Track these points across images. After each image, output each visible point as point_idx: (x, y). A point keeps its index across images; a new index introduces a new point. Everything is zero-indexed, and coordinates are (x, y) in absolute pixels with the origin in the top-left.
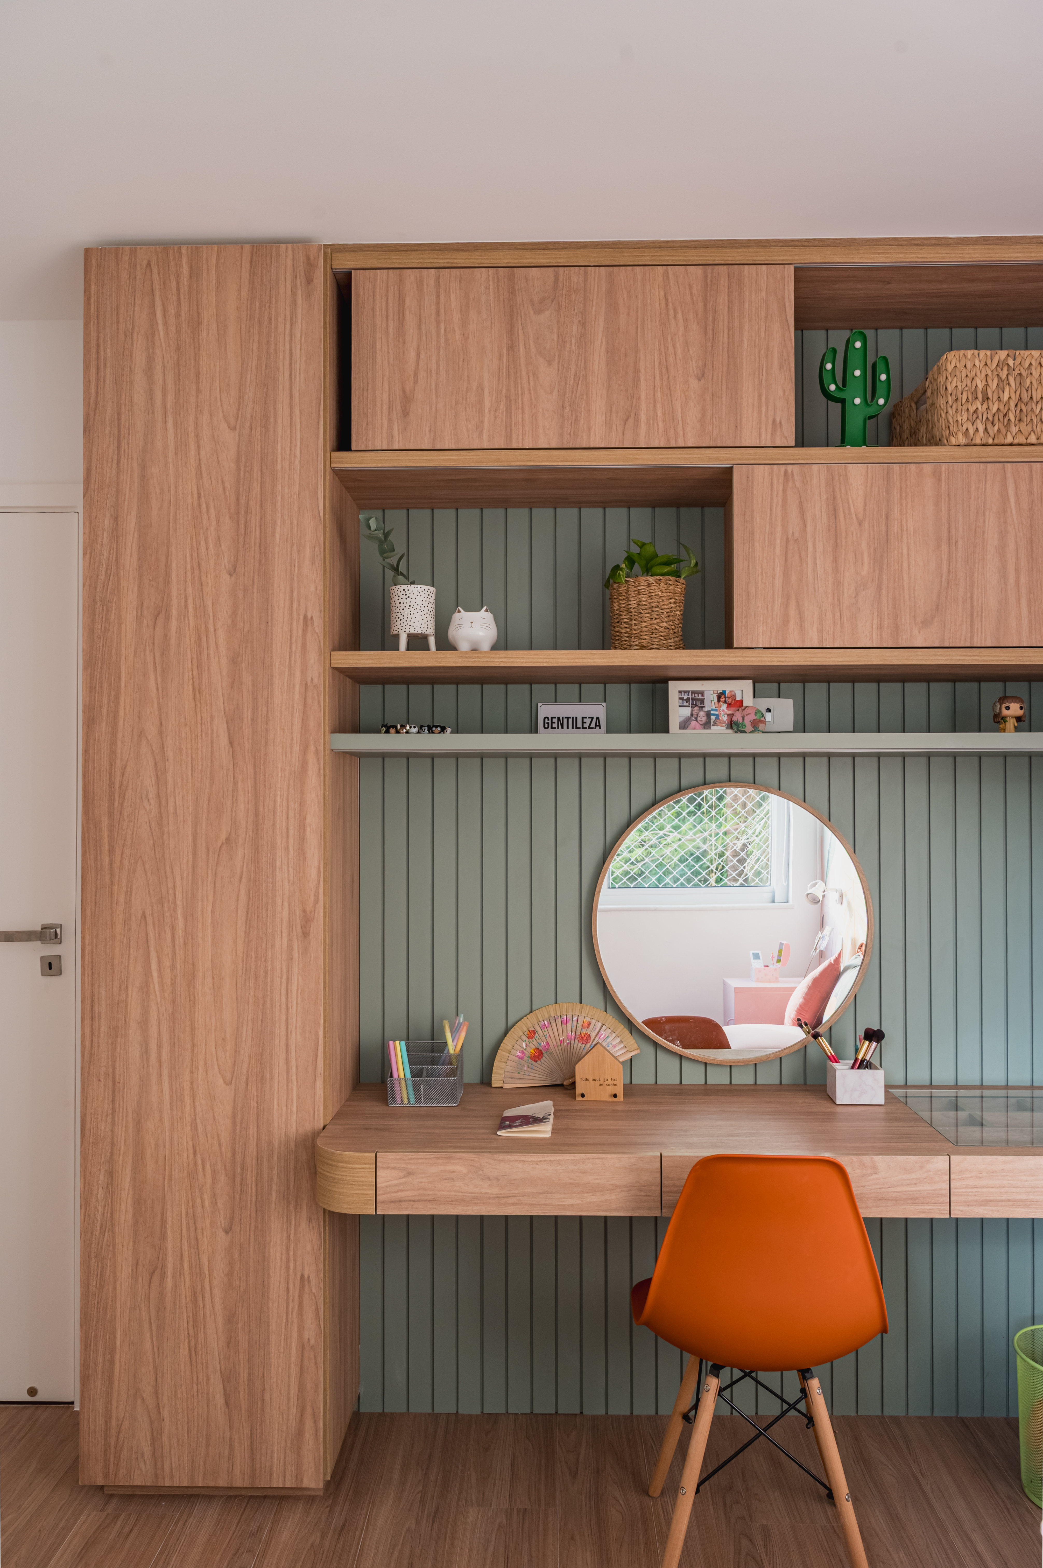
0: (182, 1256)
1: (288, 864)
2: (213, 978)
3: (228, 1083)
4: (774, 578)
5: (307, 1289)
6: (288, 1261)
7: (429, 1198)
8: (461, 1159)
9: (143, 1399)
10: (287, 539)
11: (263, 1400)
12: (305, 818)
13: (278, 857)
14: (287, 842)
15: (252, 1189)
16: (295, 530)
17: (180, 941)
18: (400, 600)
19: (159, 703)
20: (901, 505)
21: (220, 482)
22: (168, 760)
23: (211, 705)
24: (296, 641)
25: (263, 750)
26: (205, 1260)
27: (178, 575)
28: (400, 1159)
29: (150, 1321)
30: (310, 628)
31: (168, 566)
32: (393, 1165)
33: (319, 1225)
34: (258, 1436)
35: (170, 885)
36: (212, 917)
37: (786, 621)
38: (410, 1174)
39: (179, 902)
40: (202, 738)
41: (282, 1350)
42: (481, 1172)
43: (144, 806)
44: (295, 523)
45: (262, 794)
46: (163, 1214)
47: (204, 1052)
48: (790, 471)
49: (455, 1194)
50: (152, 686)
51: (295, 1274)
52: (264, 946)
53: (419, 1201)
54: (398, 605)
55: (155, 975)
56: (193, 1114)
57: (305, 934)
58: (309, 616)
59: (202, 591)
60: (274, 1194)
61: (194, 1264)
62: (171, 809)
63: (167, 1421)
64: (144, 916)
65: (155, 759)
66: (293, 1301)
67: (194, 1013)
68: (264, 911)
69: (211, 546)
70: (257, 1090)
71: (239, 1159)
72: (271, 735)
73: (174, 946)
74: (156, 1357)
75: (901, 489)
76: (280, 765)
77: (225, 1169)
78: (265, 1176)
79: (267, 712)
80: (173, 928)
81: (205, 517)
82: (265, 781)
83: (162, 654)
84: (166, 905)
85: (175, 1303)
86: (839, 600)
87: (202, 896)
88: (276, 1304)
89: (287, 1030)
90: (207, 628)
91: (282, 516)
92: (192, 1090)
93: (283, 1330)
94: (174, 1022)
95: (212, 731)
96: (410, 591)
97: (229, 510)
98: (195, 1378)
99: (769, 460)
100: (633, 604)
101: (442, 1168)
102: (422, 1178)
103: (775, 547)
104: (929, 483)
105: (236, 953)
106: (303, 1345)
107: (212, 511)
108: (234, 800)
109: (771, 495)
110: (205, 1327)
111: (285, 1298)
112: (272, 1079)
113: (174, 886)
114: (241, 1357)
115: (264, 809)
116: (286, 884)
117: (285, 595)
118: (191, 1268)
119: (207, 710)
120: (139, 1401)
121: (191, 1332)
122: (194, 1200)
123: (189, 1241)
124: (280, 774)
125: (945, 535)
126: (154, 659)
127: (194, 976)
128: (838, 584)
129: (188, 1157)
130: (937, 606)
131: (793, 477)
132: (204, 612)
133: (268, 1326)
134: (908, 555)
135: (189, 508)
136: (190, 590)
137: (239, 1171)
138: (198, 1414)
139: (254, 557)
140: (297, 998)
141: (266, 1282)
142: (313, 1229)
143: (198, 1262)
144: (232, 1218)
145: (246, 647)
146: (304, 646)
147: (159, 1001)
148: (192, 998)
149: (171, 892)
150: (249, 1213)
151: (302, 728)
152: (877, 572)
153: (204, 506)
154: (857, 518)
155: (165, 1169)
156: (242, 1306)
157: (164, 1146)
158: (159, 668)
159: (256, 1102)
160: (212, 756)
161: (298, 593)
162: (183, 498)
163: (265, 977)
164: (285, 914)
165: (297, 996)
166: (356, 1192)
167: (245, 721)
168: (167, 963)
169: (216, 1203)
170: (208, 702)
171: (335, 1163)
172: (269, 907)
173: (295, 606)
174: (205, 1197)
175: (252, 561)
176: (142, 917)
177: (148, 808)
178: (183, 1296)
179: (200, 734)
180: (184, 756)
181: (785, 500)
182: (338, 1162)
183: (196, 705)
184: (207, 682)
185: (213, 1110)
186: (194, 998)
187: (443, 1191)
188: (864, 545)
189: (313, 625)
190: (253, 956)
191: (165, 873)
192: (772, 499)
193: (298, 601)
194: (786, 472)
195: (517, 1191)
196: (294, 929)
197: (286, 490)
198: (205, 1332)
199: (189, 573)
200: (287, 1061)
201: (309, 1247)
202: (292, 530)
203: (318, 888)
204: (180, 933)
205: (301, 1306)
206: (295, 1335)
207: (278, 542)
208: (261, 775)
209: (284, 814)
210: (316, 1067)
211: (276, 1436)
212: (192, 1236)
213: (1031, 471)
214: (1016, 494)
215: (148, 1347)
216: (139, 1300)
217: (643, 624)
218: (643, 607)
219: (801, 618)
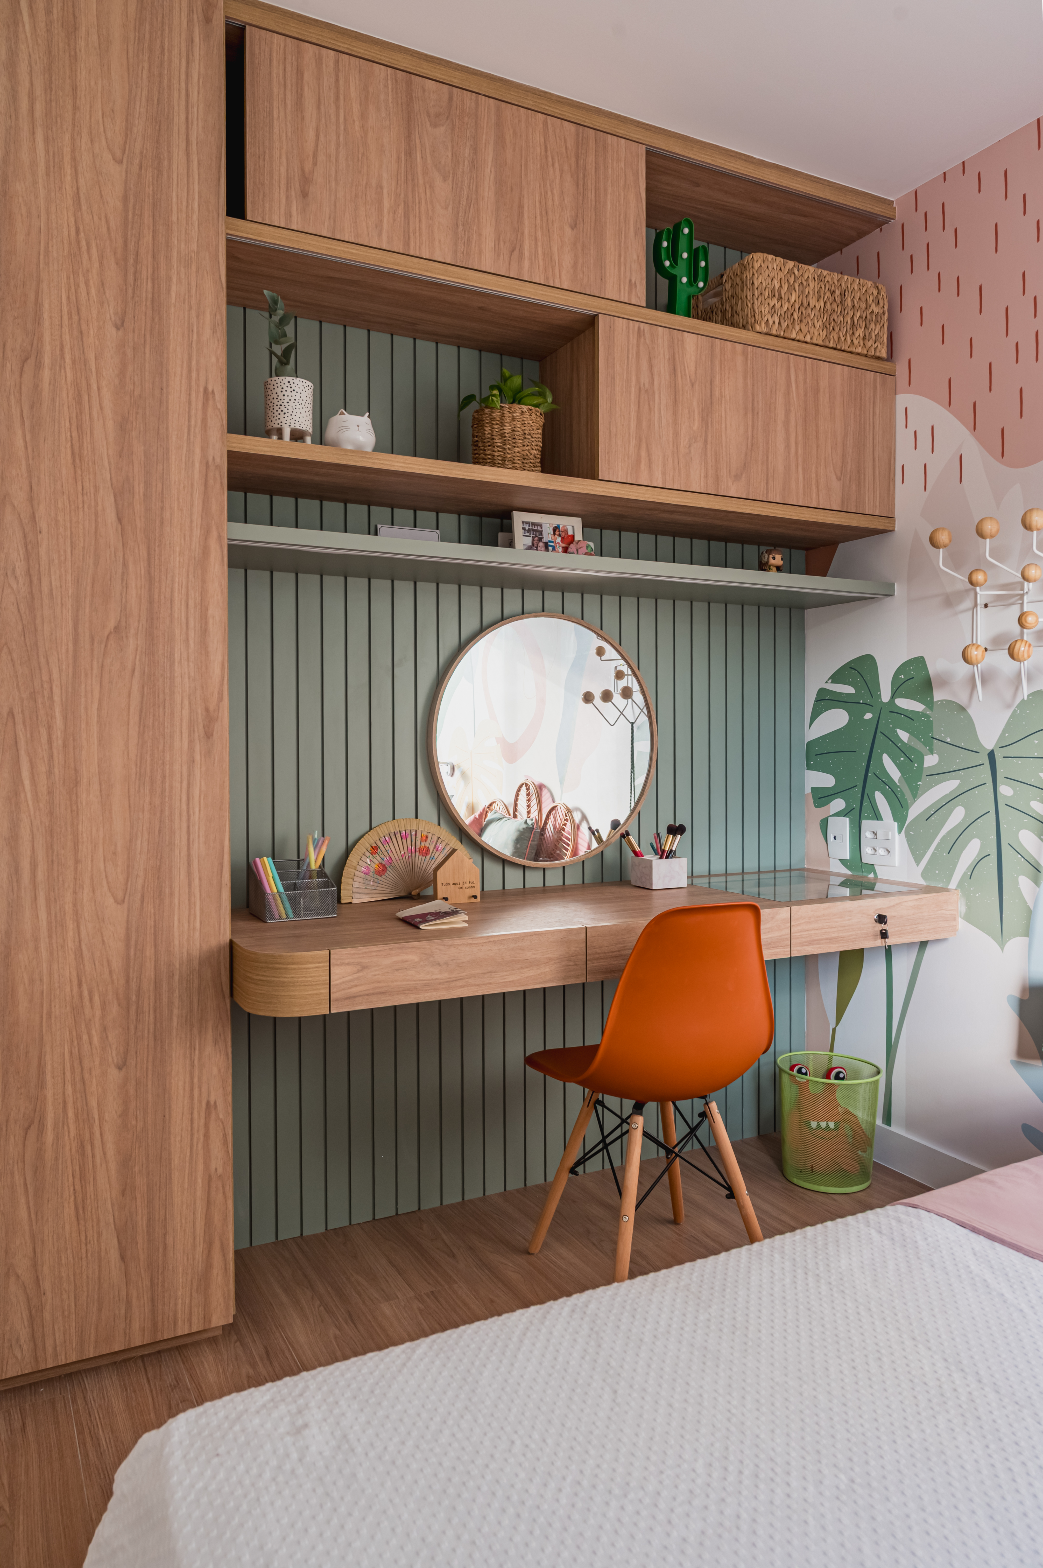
0: (65, 1102)
1: (188, 658)
2: (100, 784)
3: (120, 902)
4: (629, 421)
5: (213, 1116)
6: (192, 1090)
7: (383, 990)
8: (412, 948)
9: (18, 1276)
10: (184, 300)
11: (165, 1244)
12: (207, 609)
13: (176, 650)
14: (187, 634)
15: (149, 1016)
16: (193, 291)
17: (58, 743)
18: (284, 393)
19: (28, 465)
20: (721, 374)
21: (103, 219)
22: (40, 532)
23: (95, 474)
24: (196, 414)
25: (157, 531)
26: (93, 1103)
27: (51, 317)
28: (354, 954)
29: (25, 1184)
30: (211, 403)
31: (38, 304)
32: (347, 961)
33: (226, 1045)
34: (160, 1285)
35: (45, 678)
36: (99, 716)
37: (638, 461)
38: (364, 968)
39: (57, 698)
40: (83, 511)
41: (186, 1186)
42: (431, 959)
43: (9, 585)
44: (193, 284)
45: (157, 580)
46: (40, 1058)
47: (89, 869)
48: (642, 328)
49: (408, 983)
50: (20, 443)
51: (200, 1102)
52: (161, 748)
53: (373, 994)
55: (27, 783)
56: (77, 940)
57: (208, 735)
58: (210, 389)
59: (82, 341)
60: (175, 1019)
61: (80, 1111)
62: (45, 589)
63: (49, 1294)
64: (11, 713)
65: (24, 529)
66: (198, 1131)
67: (78, 825)
68: (161, 710)
69: (93, 291)
70: (154, 907)
71: (134, 985)
72: (167, 515)
73: (51, 748)
74: (34, 1224)
75: (721, 361)
76: (178, 549)
77: (118, 999)
78: (165, 1000)
79: (163, 488)
80: (50, 728)
81: (85, 256)
82: (160, 566)
83: (32, 407)
84: (40, 701)
85: (57, 1159)
86: (677, 448)
87: (86, 691)
88: (178, 1138)
89: (188, 839)
90: (89, 386)
91: (178, 273)
92: (76, 912)
93: (187, 1164)
94: (52, 837)
95: (96, 503)
96: (295, 384)
97: (115, 253)
98: (83, 1238)
99: (627, 315)
100: (507, 429)
101: (395, 959)
102: (376, 971)
103: (630, 394)
104: (740, 360)
105: (128, 755)
106: (210, 1176)
107: (94, 251)
108: (124, 584)
109: (628, 347)
110: (95, 1179)
111: (189, 1129)
112: (172, 894)
113: (50, 679)
114: (139, 1203)
115: (159, 596)
116: (186, 680)
117: (182, 362)
118: (76, 1115)
119: (89, 479)
120: (13, 1279)
121: (78, 1187)
122: (79, 1038)
123: (74, 1085)
124: (178, 559)
125: (750, 405)
126: (22, 411)
127: (77, 783)
128: (676, 434)
129: (72, 990)
130: (745, 464)
131: (644, 335)
132: (85, 365)
133: (170, 1164)
134: (726, 418)
135: (65, 242)
136: (66, 337)
137: (134, 998)
138: (88, 1277)
139: (146, 313)
140: (200, 804)
141: (167, 1116)
142: (220, 1051)
143: (85, 1107)
144: (126, 1052)
145: (137, 413)
146: (204, 421)
147: (32, 813)
148: (74, 808)
149: (46, 686)
150: (146, 1044)
151: (203, 511)
152: (704, 428)
153: (83, 243)
154: (691, 380)
155: (42, 1007)
156: (140, 1147)
157: (41, 980)
158: (27, 423)
159: (153, 920)
160: (96, 532)
161: (198, 362)
162: (57, 228)
163: (163, 782)
164: (186, 712)
165: (200, 802)
167: (137, 497)
168: (42, 768)
169: (107, 1037)
170: (91, 470)
172: (167, 705)
173: (194, 375)
174: (94, 1032)
175: (144, 317)
176: (8, 715)
177: (15, 586)
178: (67, 1148)
179: (81, 506)
180: (61, 530)
181: (638, 353)
182: (289, 964)
183: (75, 472)
184: (89, 446)
185: (102, 933)
186: (77, 807)
187: (396, 981)
188: (695, 404)
189: (214, 399)
190: (149, 759)
191: (39, 663)
192: (628, 350)
193: (198, 370)
194: (639, 328)
195: (464, 974)
196: (196, 730)
197: (183, 246)
198: (95, 1184)
199: (65, 317)
200: (189, 873)
201: (215, 1071)
202: (189, 292)
203: (222, 685)
204: (58, 733)
205: (207, 1136)
206: (201, 1167)
207: (173, 301)
208: (156, 558)
209: (183, 603)
210: (221, 877)
211: (181, 1280)
212: (78, 1078)
213: (805, 365)
214: (796, 381)
215: (23, 1213)
216: (11, 1162)
217: (517, 450)
218: (517, 433)
219: (649, 460)
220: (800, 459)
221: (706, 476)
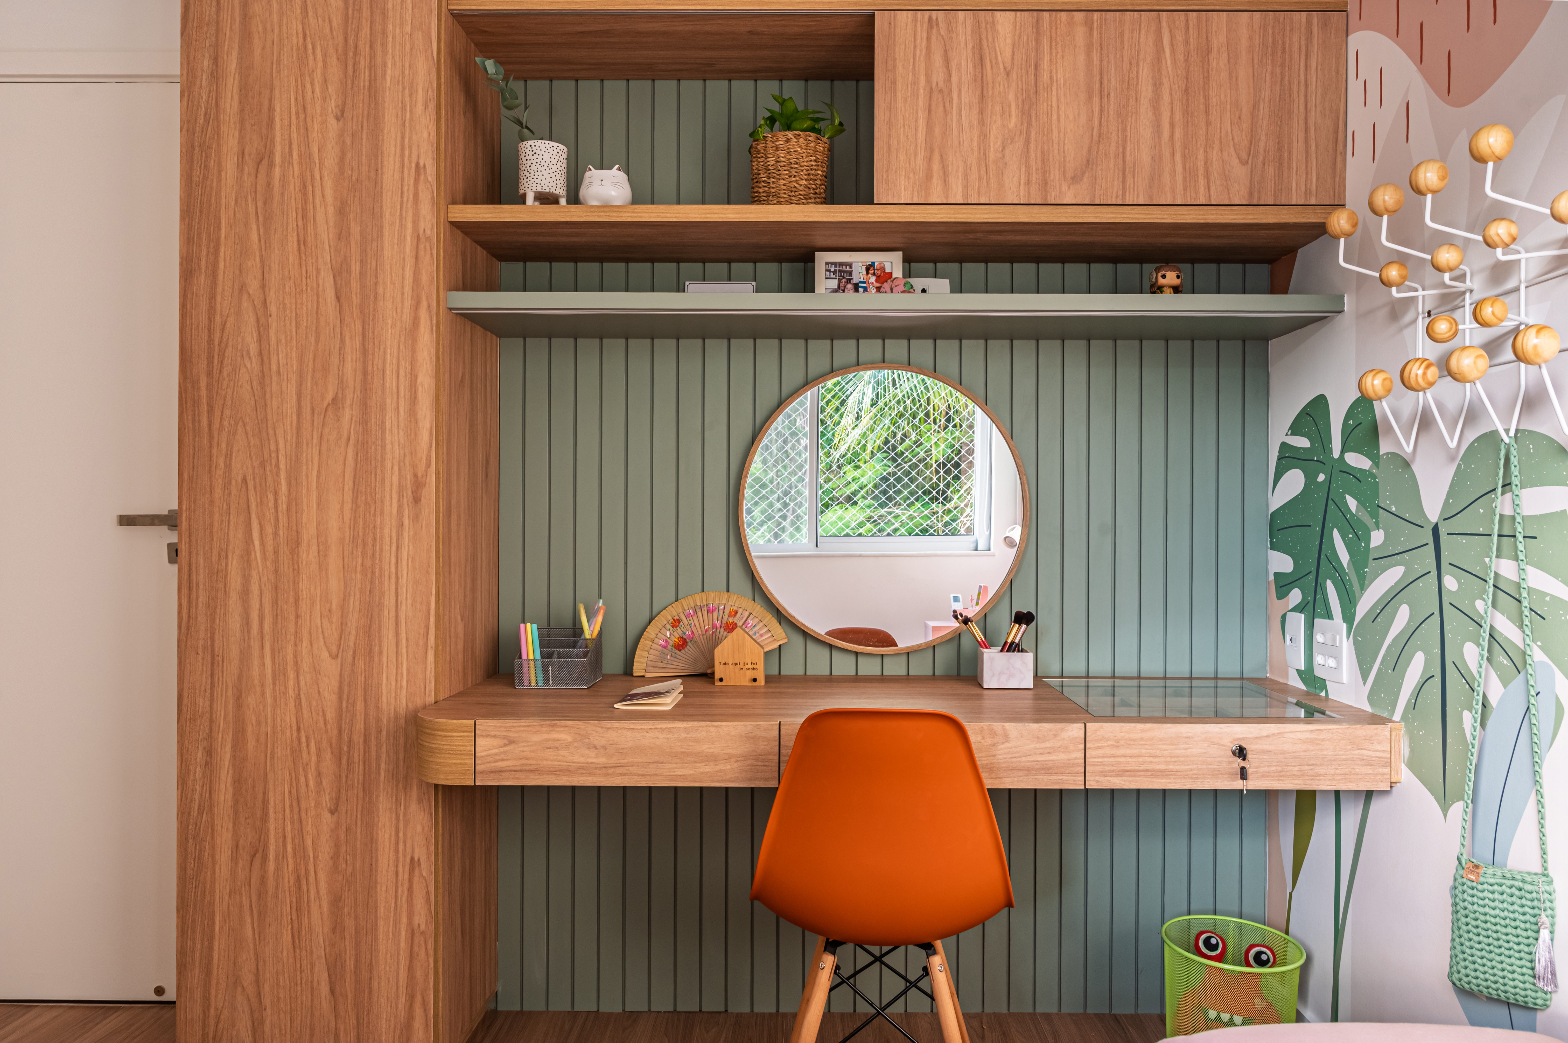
0: (285, 837)
1: (398, 426)
2: (318, 546)
3: (334, 657)
4: (916, 130)
5: (417, 873)
6: (397, 843)
7: (532, 768)
8: (566, 726)
9: (243, 987)
10: (398, 82)
11: (371, 988)
12: (416, 378)
13: (387, 418)
14: (398, 403)
15: (359, 768)
16: (407, 72)
17: (283, 507)
18: (527, 157)
19: (261, 256)
20: (1051, 54)
21: (327, 21)
22: (271, 316)
23: (317, 258)
24: (408, 190)
25: (371, 306)
26: (309, 842)
27: (281, 120)
28: (500, 727)
29: (251, 906)
30: (422, 177)
31: (271, 110)
32: (493, 733)
33: (430, 805)
34: (365, 1026)
35: (273, 448)
36: (318, 482)
37: (929, 176)
38: (511, 742)
39: (282, 466)
40: (307, 293)
41: (391, 936)
42: (587, 741)
43: (245, 365)
44: (407, 65)
45: (371, 352)
46: (264, 794)
47: (308, 624)
48: (934, 18)
49: (559, 763)
50: (254, 237)
51: (405, 857)
52: (372, 512)
53: (521, 771)
54: (525, 162)
55: (257, 543)
56: (297, 689)
57: (417, 500)
58: (422, 164)
59: (308, 137)
60: (382, 773)
61: (297, 847)
62: (274, 367)
63: (269, 1010)
64: (245, 480)
65: (257, 314)
66: (402, 885)
67: (298, 583)
68: (373, 476)
69: (317, 89)
70: (365, 664)
71: (345, 737)
72: (380, 290)
73: (277, 512)
74: (257, 943)
75: (1051, 37)
76: (390, 322)
77: (331, 747)
78: (373, 754)
79: (377, 265)
80: (276, 493)
81: (311, 57)
82: (374, 338)
83: (265, 203)
84: (268, 469)
85: (277, 888)
86: (985, 154)
87: (307, 460)
88: (384, 888)
89: (397, 600)
90: (312, 176)
91: (393, 57)
92: (296, 663)
93: (392, 915)
94: (277, 593)
95: (318, 285)
97: (337, 50)
98: (298, 965)
99: (913, 5)
100: (771, 161)
101: (545, 736)
102: (524, 746)
103: (918, 98)
104: (1080, 32)
105: (343, 519)
106: (413, 931)
107: (319, 51)
108: (341, 358)
109: (915, 42)
110: (309, 912)
111: (394, 881)
112: (381, 652)
113: (277, 448)
114: (347, 943)
115: (373, 367)
116: (397, 447)
117: (396, 142)
118: (294, 850)
119: (312, 263)
120: (239, 989)
121: (295, 917)
122: (298, 779)
123: (292, 822)
124: (390, 331)
125: (1097, 86)
126: (257, 208)
127: (298, 544)
128: (984, 137)
129: (291, 735)
130: (1088, 161)
131: (937, 24)
132: (310, 159)
133: (376, 911)
134: (1058, 107)
135: (294, 48)
136: (294, 135)
137: (345, 748)
138: (302, 1003)
139: (363, 101)
140: (408, 567)
141: (374, 865)
142: (424, 810)
143: (302, 845)
144: (338, 799)
145: (354, 196)
146: (416, 195)
147: (261, 570)
148: (296, 567)
149: (273, 455)
150: (356, 793)
151: (413, 282)
152: (1025, 125)
153: (310, 46)
154: (1005, 68)
155: (267, 747)
156: (349, 890)
157: (266, 722)
158: (261, 218)
159: (363, 676)
160: (317, 312)
161: (410, 139)
162: (287, 38)
163: (374, 545)
164: (395, 478)
165: (408, 565)
166: (454, 761)
167: (353, 275)
168: (269, 530)
169: (321, 782)
170: (314, 254)
171: (433, 732)
172: (378, 471)
173: (407, 153)
174: (310, 776)
175: (361, 105)
176: (242, 482)
177: (249, 366)
178: (286, 880)
179: (304, 288)
180: (288, 312)
181: (928, 48)
182: (436, 730)
183: (300, 258)
184: (312, 233)
185: (318, 685)
186: (298, 566)
187: (547, 760)
188: (1011, 96)
189: (425, 173)
190: (361, 523)
191: (268, 435)
192: (915, 46)
193: (410, 147)
194: (930, 18)
195: (625, 761)
196: (405, 495)
197: (398, 30)
198: (309, 918)
199: (294, 117)
200: (397, 634)
201: (419, 828)
202: (403, 73)
203: (430, 450)
204: (283, 498)
205: (410, 890)
206: (404, 920)
207: (388, 84)
208: (370, 331)
209: (394, 373)
210: (427, 639)
211: (384, 1026)
212: (296, 816)
213: (1187, 21)
214: (1172, 45)
215: (249, 932)
216: (239, 884)
217: (782, 182)
218: (782, 164)
219: (944, 173)
220: (1178, 145)
221: (1028, 183)
